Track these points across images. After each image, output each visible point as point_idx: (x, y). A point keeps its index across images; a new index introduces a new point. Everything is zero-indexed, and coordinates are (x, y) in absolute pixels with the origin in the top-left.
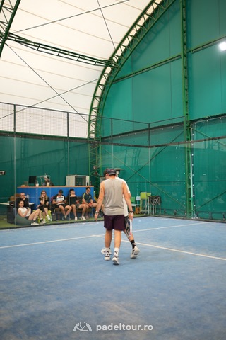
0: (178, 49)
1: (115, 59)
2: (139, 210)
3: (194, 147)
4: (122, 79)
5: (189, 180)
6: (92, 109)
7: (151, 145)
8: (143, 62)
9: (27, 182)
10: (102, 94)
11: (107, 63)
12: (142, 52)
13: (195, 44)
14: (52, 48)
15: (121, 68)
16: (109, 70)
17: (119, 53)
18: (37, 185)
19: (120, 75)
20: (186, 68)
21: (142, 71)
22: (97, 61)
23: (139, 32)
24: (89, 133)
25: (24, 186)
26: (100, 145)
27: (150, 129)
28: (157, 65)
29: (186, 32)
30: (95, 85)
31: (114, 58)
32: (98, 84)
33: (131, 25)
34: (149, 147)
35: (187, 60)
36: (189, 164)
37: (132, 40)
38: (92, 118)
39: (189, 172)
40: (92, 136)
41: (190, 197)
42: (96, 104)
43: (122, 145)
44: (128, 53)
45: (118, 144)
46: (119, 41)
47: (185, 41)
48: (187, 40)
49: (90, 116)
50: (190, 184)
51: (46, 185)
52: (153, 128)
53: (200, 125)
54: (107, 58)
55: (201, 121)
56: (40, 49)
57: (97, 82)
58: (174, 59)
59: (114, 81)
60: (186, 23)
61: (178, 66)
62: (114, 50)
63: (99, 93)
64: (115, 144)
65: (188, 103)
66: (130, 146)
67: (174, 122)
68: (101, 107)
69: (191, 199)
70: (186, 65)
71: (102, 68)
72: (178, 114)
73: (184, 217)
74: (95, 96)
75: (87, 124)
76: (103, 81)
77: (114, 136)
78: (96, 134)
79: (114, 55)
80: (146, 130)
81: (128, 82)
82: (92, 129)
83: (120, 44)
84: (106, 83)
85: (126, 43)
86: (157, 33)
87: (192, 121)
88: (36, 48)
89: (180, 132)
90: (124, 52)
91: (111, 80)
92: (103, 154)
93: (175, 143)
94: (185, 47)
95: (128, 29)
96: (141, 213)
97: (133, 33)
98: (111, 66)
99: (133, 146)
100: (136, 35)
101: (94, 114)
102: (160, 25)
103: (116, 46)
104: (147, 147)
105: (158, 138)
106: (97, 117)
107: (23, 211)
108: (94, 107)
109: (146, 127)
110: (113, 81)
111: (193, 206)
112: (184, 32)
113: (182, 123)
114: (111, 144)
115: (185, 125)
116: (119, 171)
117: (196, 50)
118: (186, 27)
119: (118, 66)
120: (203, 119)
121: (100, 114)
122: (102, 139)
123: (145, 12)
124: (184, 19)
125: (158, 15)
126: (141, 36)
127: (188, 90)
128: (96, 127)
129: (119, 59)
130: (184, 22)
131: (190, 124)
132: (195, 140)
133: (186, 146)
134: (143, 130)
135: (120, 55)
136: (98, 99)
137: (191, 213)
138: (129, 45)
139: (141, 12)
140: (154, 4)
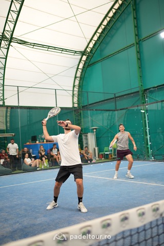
0: (132, 40)
1: (89, 50)
2: (111, 156)
3: (148, 109)
4: (94, 64)
5: (146, 132)
6: (74, 86)
7: (117, 109)
8: (109, 50)
9: (31, 140)
10: (81, 75)
11: (83, 53)
12: (107, 44)
13: (144, 34)
14: (43, 46)
15: (93, 56)
16: (84, 58)
17: (91, 45)
18: (37, 142)
19: (93, 60)
20: (139, 52)
21: (108, 57)
22: (76, 52)
23: (104, 30)
24: (73, 103)
25: (28, 143)
26: (82, 111)
27: (116, 97)
28: (119, 52)
29: (137, 27)
30: (76, 69)
31: (87, 49)
32: (78, 68)
33: (98, 26)
34: (116, 110)
35: (139, 47)
36: (145, 121)
37: (100, 36)
38: (75, 92)
39: (146, 126)
40: (76, 105)
41: (147, 144)
42: (77, 83)
43: (96, 110)
44: (98, 45)
45: (93, 110)
46: (90, 38)
47: (137, 33)
48: (138, 32)
49: (73, 91)
50: (147, 135)
51: (44, 142)
52: (117, 97)
53: (151, 92)
54: (83, 49)
55: (152, 89)
56: (34, 47)
57: (76, 67)
58: (130, 46)
59: (89, 66)
60: (137, 21)
61: (133, 52)
62: (86, 44)
63: (79, 74)
64: (90, 110)
65: (142, 77)
66: (102, 110)
67: (133, 92)
68: (81, 85)
69: (149, 146)
70: (138, 50)
71: (80, 57)
72: (135, 85)
73: (144, 160)
74: (76, 77)
75: (71, 97)
76: (81, 66)
77: (89, 105)
78: (78, 104)
79: (87, 47)
80: (113, 98)
81: (98, 66)
82: (76, 100)
83: (91, 39)
84: (83, 67)
85: (95, 38)
86: (117, 29)
87: (146, 90)
88: (32, 46)
89: (137, 98)
90: (95, 45)
91: (87, 65)
92: (84, 118)
93: (135, 107)
94: (137, 38)
95: (96, 28)
96: (114, 158)
97: (100, 30)
98: (86, 55)
99: (104, 110)
100: (102, 32)
101: (76, 89)
102: (119, 24)
103: (88, 40)
104: (115, 110)
105: (121, 104)
106: (78, 91)
107: (28, 161)
108: (75, 84)
109: (113, 96)
110: (88, 66)
111: (150, 151)
112: (135, 27)
113: (138, 92)
114: (88, 110)
115: (140, 93)
116: (96, 129)
117: (144, 40)
118: (137, 23)
119: (91, 54)
120: (154, 88)
121: (81, 89)
122: (82, 107)
123: (107, 16)
124: (135, 18)
125: (116, 17)
126: (106, 33)
127: (141, 68)
128: (78, 99)
129: (92, 50)
130: (135, 20)
131: (144, 92)
132: (148, 103)
133: (142, 107)
134: (111, 99)
135: (92, 47)
136: (78, 79)
137: (149, 156)
138: (98, 40)
139: (104, 16)
140: (113, 9)
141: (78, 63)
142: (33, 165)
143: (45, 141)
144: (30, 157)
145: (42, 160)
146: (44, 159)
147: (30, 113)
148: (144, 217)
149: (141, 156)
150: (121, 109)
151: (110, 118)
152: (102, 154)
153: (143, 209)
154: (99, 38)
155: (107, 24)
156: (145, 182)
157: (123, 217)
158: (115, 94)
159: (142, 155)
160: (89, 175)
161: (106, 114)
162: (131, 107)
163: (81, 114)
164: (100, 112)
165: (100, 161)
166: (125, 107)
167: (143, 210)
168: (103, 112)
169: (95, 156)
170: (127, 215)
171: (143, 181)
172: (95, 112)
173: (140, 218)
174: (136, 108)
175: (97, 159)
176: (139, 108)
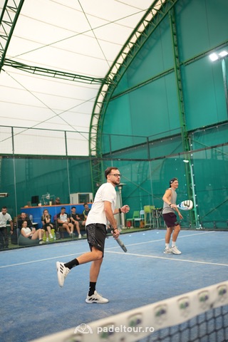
0: (171, 63)
1: (111, 77)
2: (144, 224)
3: (194, 158)
4: (119, 95)
5: (191, 190)
6: (91, 127)
7: (151, 158)
8: (139, 77)
9: (30, 202)
10: (101, 111)
11: (104, 81)
12: (137, 68)
13: (187, 56)
14: (48, 71)
15: (117, 85)
16: (105, 87)
17: (115, 70)
18: (40, 205)
19: (117, 91)
20: (179, 80)
21: (138, 86)
22: (93, 79)
23: (132, 49)
24: (90, 151)
25: (27, 207)
26: (102, 162)
27: (149, 142)
28: (152, 80)
29: (177, 45)
30: (93, 103)
31: (110, 76)
32: (96, 102)
33: (124, 43)
34: (149, 160)
35: (181, 73)
36: (190, 174)
37: (126, 58)
38: (92, 135)
39: (190, 182)
40: (94, 153)
42: (95, 122)
43: (122, 160)
44: (124, 70)
45: (117, 159)
46: (114, 59)
47: (177, 54)
48: (179, 53)
49: (90, 133)
50: (191, 194)
51: (49, 204)
52: (151, 142)
53: (198, 135)
54: (103, 76)
55: (199, 131)
56: (36, 72)
57: (94, 100)
58: (168, 72)
59: (112, 98)
60: (177, 38)
61: (172, 79)
62: (108, 69)
63: (97, 110)
64: (114, 160)
65: (184, 114)
66: (130, 160)
67: (172, 134)
68: (101, 124)
69: (195, 210)
70: (179, 77)
71: (99, 86)
72: (176, 126)
73: (189, 228)
74: (93, 114)
75: (88, 142)
76: (101, 99)
77: (113, 152)
78: (97, 151)
79: (109, 73)
80: (145, 143)
81: (125, 98)
82: (93, 145)
83: (115, 62)
84: (104, 101)
85: (121, 60)
86: (150, 49)
87: (190, 132)
88: (33, 71)
89: (178, 143)
90: (120, 70)
91: (109, 97)
93: (176, 155)
94: (177, 60)
95: (122, 47)
96: (147, 227)
97: (127, 50)
98: (107, 84)
99: (133, 160)
100: (130, 52)
101: (94, 131)
102: (152, 41)
103: (111, 64)
104: (147, 160)
105: (156, 151)
106: (97, 134)
107: (26, 231)
108: (93, 124)
109: (145, 140)
110: (110, 98)
111: (197, 216)
112: (175, 45)
113: (180, 134)
114: (110, 160)
115: (183, 136)
116: (122, 186)
117: (188, 63)
118: (177, 41)
119: (114, 83)
120: (201, 129)
121: (100, 131)
122: (103, 155)
123: (136, 30)
124: (174, 34)
125: (149, 32)
126: (135, 53)
127: (183, 101)
128: (97, 144)
129: (115, 77)
130: (175, 37)
131: (188, 135)
132: (194, 150)
133: (185, 156)
134: (143, 144)
135: (115, 73)
136: (97, 117)
137: (195, 223)
138: (123, 63)
139: (132, 30)
140: (144, 22)
141: (96, 95)
142: (33, 238)
143: (51, 203)
144: (29, 225)
145: (46, 230)
146: (49, 228)
147: (29, 165)
148: (188, 309)
149: (185, 223)
150: (156, 159)
151: (141, 171)
152: (131, 221)
153: (187, 297)
154: (126, 60)
155: (137, 42)
156: (190, 259)
157: (158, 310)
158: (148, 138)
159: (185, 221)
160: (112, 250)
161: (137, 165)
162: (170, 155)
163: (100, 165)
164: (127, 162)
165: (128, 231)
166: (163, 156)
167: (186, 300)
168: (131, 162)
169: (121, 223)
170: (164, 308)
171: (187, 258)
172: (120, 162)
173: (183, 310)
174: (178, 157)
175: (124, 228)
176: (182, 156)
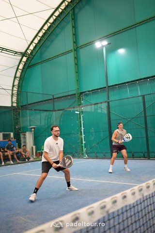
0: (70, 46)
1: (29, 52)
3: (84, 111)
4: (34, 65)
5: (81, 132)
6: (13, 86)
7: (55, 109)
8: (49, 54)
10: (21, 75)
11: (23, 54)
12: (47, 48)
13: (81, 42)
15: (33, 58)
16: (25, 59)
17: (32, 48)
19: (33, 62)
20: (76, 58)
21: (48, 60)
22: (16, 53)
23: (45, 34)
24: (12, 103)
26: (20, 111)
27: (54, 99)
28: (58, 56)
29: (75, 35)
30: (15, 70)
31: (28, 51)
32: (18, 69)
33: (38, 29)
34: (54, 111)
35: (77, 53)
36: (81, 121)
37: (40, 40)
38: (14, 92)
39: (81, 126)
40: (15, 105)
41: (82, 143)
42: (16, 83)
43: (35, 110)
44: (38, 48)
45: (32, 110)
46: (31, 40)
47: (74, 40)
48: (76, 40)
49: (12, 90)
50: (81, 134)
52: (56, 98)
53: (87, 95)
54: (23, 51)
55: (87, 93)
57: (16, 67)
58: (69, 52)
59: (29, 67)
60: (75, 30)
61: (71, 56)
62: (27, 46)
63: (18, 75)
64: (29, 110)
65: (78, 81)
66: (41, 110)
67: (70, 94)
68: (20, 85)
69: (83, 145)
70: (76, 56)
71: (20, 58)
72: (72, 89)
73: (79, 157)
74: (15, 77)
75: (10, 97)
76: (21, 67)
77: (29, 105)
78: (17, 103)
79: (28, 49)
80: (52, 99)
81: (38, 68)
82: (15, 99)
83: (32, 42)
84: (23, 68)
85: (36, 41)
86: (57, 35)
87: (81, 93)
89: (74, 100)
90: (35, 47)
91: (27, 66)
92: (22, 117)
93: (72, 108)
94: (75, 44)
95: (37, 32)
97: (41, 34)
98: (26, 56)
99: (43, 110)
100: (43, 36)
101: (15, 89)
102: (58, 30)
103: (29, 43)
104: (52, 111)
105: (59, 105)
106: (18, 91)
110: (28, 67)
111: (85, 149)
112: (74, 35)
113: (75, 94)
114: (27, 110)
115: (77, 96)
116: (34, 128)
117: (82, 47)
118: (75, 32)
119: (31, 56)
120: (89, 91)
121: (20, 89)
122: (22, 106)
123: (47, 21)
124: (73, 27)
125: (57, 23)
126: (46, 37)
127: (78, 72)
128: (17, 98)
129: (32, 52)
130: (74, 29)
131: (80, 95)
132: (84, 105)
133: (78, 109)
134: (50, 100)
136: (18, 79)
137: (83, 154)
138: (38, 43)
139: (45, 21)
140: (53, 16)
141: (18, 64)
148: (93, 215)
149: (76, 154)
150: (58, 110)
151: (47, 118)
152: (40, 153)
154: (40, 41)
155: (48, 29)
156: (81, 178)
157: (74, 217)
158: (53, 96)
159: (77, 153)
160: (27, 173)
161: (44, 114)
162: (69, 108)
163: (19, 113)
164: (39, 111)
165: (38, 159)
166: (63, 108)
167: (92, 209)
168: (41, 112)
169: (33, 154)
171: (79, 178)
172: (33, 112)
174: (73, 109)
175: (35, 157)
176: (75, 109)
